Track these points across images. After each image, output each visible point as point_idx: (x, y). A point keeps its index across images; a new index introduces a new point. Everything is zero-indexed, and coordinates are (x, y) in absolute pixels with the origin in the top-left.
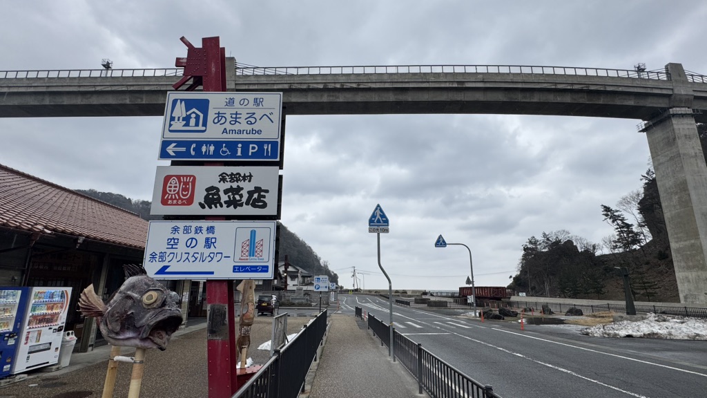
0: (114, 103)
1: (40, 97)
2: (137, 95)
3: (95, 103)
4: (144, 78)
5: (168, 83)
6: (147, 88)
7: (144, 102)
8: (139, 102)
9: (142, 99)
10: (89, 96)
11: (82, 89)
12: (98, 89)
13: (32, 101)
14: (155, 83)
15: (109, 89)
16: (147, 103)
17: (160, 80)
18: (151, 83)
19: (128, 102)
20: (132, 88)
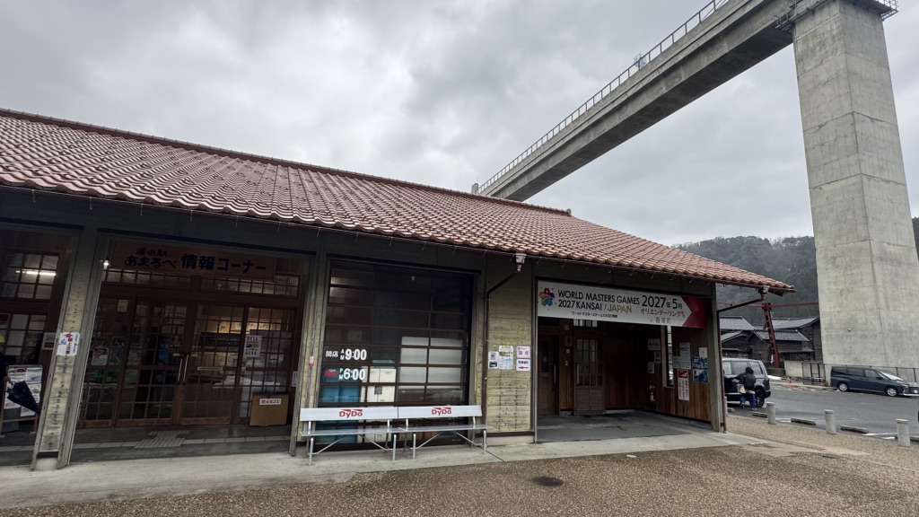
0: (651, 101)
1: (586, 136)
2: (673, 74)
3: (632, 113)
4: (675, 44)
5: (706, 30)
6: (681, 57)
7: (683, 79)
8: (678, 82)
9: (680, 77)
10: (625, 108)
11: (616, 104)
12: (630, 94)
13: (581, 144)
14: (689, 43)
15: (641, 86)
16: (687, 77)
17: (694, 33)
18: (684, 46)
19: (664, 91)
20: (664, 69)
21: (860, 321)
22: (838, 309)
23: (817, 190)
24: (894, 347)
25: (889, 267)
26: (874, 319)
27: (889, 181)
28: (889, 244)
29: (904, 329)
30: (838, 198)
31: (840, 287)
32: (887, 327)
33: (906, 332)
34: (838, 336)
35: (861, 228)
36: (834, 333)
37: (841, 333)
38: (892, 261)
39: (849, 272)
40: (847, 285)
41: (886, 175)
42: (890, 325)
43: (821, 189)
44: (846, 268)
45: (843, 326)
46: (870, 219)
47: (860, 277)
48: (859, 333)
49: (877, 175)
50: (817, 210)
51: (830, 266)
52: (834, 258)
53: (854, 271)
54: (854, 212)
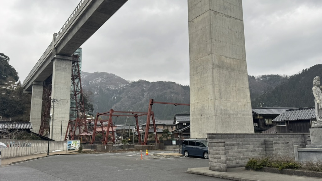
21: (206, 108)
22: (197, 101)
23: (192, 22)
24: (223, 124)
25: (225, 72)
26: (212, 106)
27: (230, 17)
28: (227, 57)
29: (232, 112)
30: (200, 27)
31: (199, 87)
32: (219, 111)
33: (233, 114)
34: (197, 119)
35: (209, 46)
36: (195, 117)
37: (198, 117)
38: (227, 68)
39: (202, 77)
40: (202, 85)
41: (229, 13)
42: (221, 110)
43: (193, 22)
44: (201, 74)
45: (199, 113)
46: (214, 40)
47: (207, 79)
48: (206, 116)
49: (222, 12)
50: (191, 36)
51: (195, 73)
52: (197, 67)
53: (205, 75)
54: (206, 36)
